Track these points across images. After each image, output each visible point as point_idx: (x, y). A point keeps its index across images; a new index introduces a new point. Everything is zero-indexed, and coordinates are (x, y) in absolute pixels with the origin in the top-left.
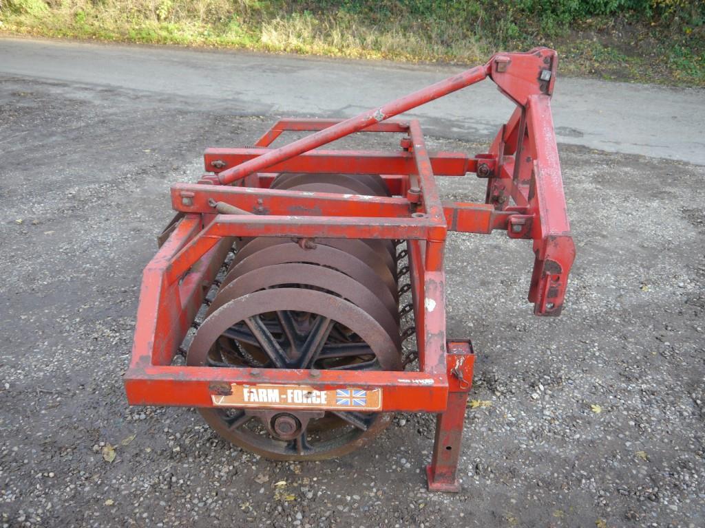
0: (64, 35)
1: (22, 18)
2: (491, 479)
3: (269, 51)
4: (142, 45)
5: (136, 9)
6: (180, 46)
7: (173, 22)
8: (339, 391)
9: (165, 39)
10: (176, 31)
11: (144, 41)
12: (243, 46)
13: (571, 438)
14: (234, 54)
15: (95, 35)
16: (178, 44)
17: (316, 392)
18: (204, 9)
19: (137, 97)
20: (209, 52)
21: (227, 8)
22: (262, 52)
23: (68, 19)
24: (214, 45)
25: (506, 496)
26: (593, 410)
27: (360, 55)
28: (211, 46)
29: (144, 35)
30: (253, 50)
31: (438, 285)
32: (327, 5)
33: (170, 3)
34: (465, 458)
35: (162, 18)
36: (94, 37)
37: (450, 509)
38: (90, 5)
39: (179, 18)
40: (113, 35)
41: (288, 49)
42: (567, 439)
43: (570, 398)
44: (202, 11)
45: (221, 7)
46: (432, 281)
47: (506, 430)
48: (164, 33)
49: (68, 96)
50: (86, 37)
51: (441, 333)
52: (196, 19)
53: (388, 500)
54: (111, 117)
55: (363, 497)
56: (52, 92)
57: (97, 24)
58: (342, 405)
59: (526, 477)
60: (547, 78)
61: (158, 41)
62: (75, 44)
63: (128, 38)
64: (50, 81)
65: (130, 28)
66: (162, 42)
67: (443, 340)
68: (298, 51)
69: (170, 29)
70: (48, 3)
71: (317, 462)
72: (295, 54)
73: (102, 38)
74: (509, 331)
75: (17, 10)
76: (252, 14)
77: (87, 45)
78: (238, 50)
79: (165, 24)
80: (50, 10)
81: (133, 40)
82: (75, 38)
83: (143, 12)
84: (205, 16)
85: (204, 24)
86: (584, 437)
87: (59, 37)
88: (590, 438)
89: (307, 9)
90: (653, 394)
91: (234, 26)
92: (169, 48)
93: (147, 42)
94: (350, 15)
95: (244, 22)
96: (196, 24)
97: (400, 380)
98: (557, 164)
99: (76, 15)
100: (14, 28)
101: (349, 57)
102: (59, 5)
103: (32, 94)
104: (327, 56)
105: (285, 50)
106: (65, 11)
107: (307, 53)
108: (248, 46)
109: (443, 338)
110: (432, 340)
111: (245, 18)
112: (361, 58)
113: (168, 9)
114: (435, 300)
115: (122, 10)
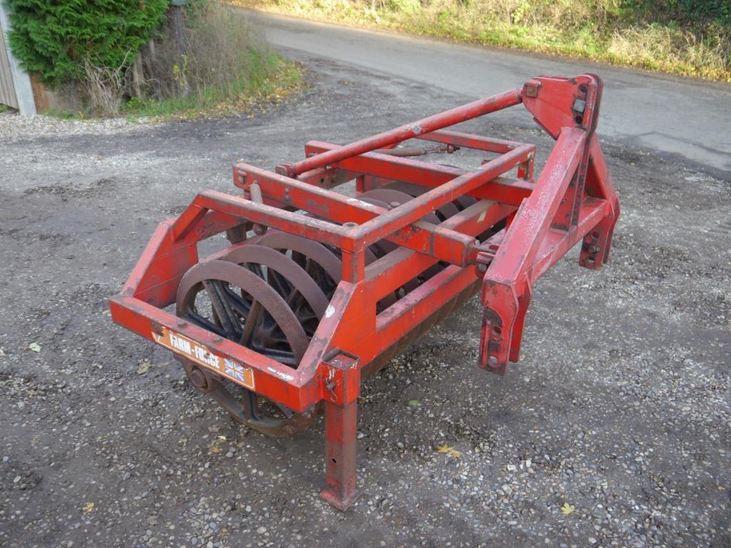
0: (424, 32)
1: (395, 15)
2: (384, 516)
3: (612, 63)
4: (488, 47)
5: (494, 10)
6: (523, 51)
7: (525, 26)
8: (225, 360)
9: (511, 42)
10: (525, 35)
11: (492, 43)
12: (586, 55)
13: (504, 520)
14: (573, 63)
15: (450, 34)
16: (522, 48)
17: (212, 355)
18: (560, 14)
19: (440, 97)
20: (548, 59)
21: (584, 13)
22: (604, 63)
23: (433, 17)
24: (556, 52)
25: (382, 536)
26: (563, 508)
27: (720, 76)
28: (554, 53)
29: (493, 38)
30: (595, 61)
31: (345, 296)
32: (700, 16)
33: (528, 6)
34: (381, 488)
35: (516, 21)
36: (448, 36)
37: (321, 520)
38: (454, 6)
39: (531, 22)
40: (465, 34)
41: (635, 63)
42: (499, 520)
43: (551, 486)
44: (557, 16)
45: (578, 13)
46: (342, 291)
47: (447, 484)
48: (513, 37)
49: (381, 88)
50: (441, 35)
51: (326, 340)
52: (549, 24)
53: (282, 487)
54: (399, 112)
55: (266, 475)
56: (372, 83)
57: (456, 23)
58: (228, 374)
59: (417, 531)
60: (581, 109)
61: (504, 44)
62: (429, 42)
63: (477, 40)
64: (378, 74)
65: (483, 30)
66: (507, 46)
67: (323, 347)
68: (645, 65)
69: (518, 32)
70: (421, 2)
71: (262, 435)
72: (640, 69)
73: (455, 38)
74: (562, 400)
75: (394, 8)
76: (609, 22)
77: (439, 43)
78: (580, 59)
79: (517, 27)
80: (420, 7)
81: (481, 41)
82: (433, 35)
83: (499, 13)
84: (558, 21)
85: (556, 30)
86: (520, 526)
87: (420, 33)
88: (525, 531)
89: (674, 19)
90: (658, 527)
91: (585, 33)
92: (513, 52)
93: (494, 44)
94: (725, 29)
95: (599, 29)
96: (548, 29)
97: (269, 369)
98: (546, 206)
99: (441, 14)
100: (387, 23)
101: (704, 78)
102: (429, 4)
103: (353, 83)
104: (677, 75)
105: (631, 64)
106: (432, 10)
107: (655, 68)
108: (591, 56)
109: (324, 345)
110: (315, 344)
111: (600, 26)
112: (719, 80)
113: (525, 12)
114: (336, 308)
115: (482, 11)
